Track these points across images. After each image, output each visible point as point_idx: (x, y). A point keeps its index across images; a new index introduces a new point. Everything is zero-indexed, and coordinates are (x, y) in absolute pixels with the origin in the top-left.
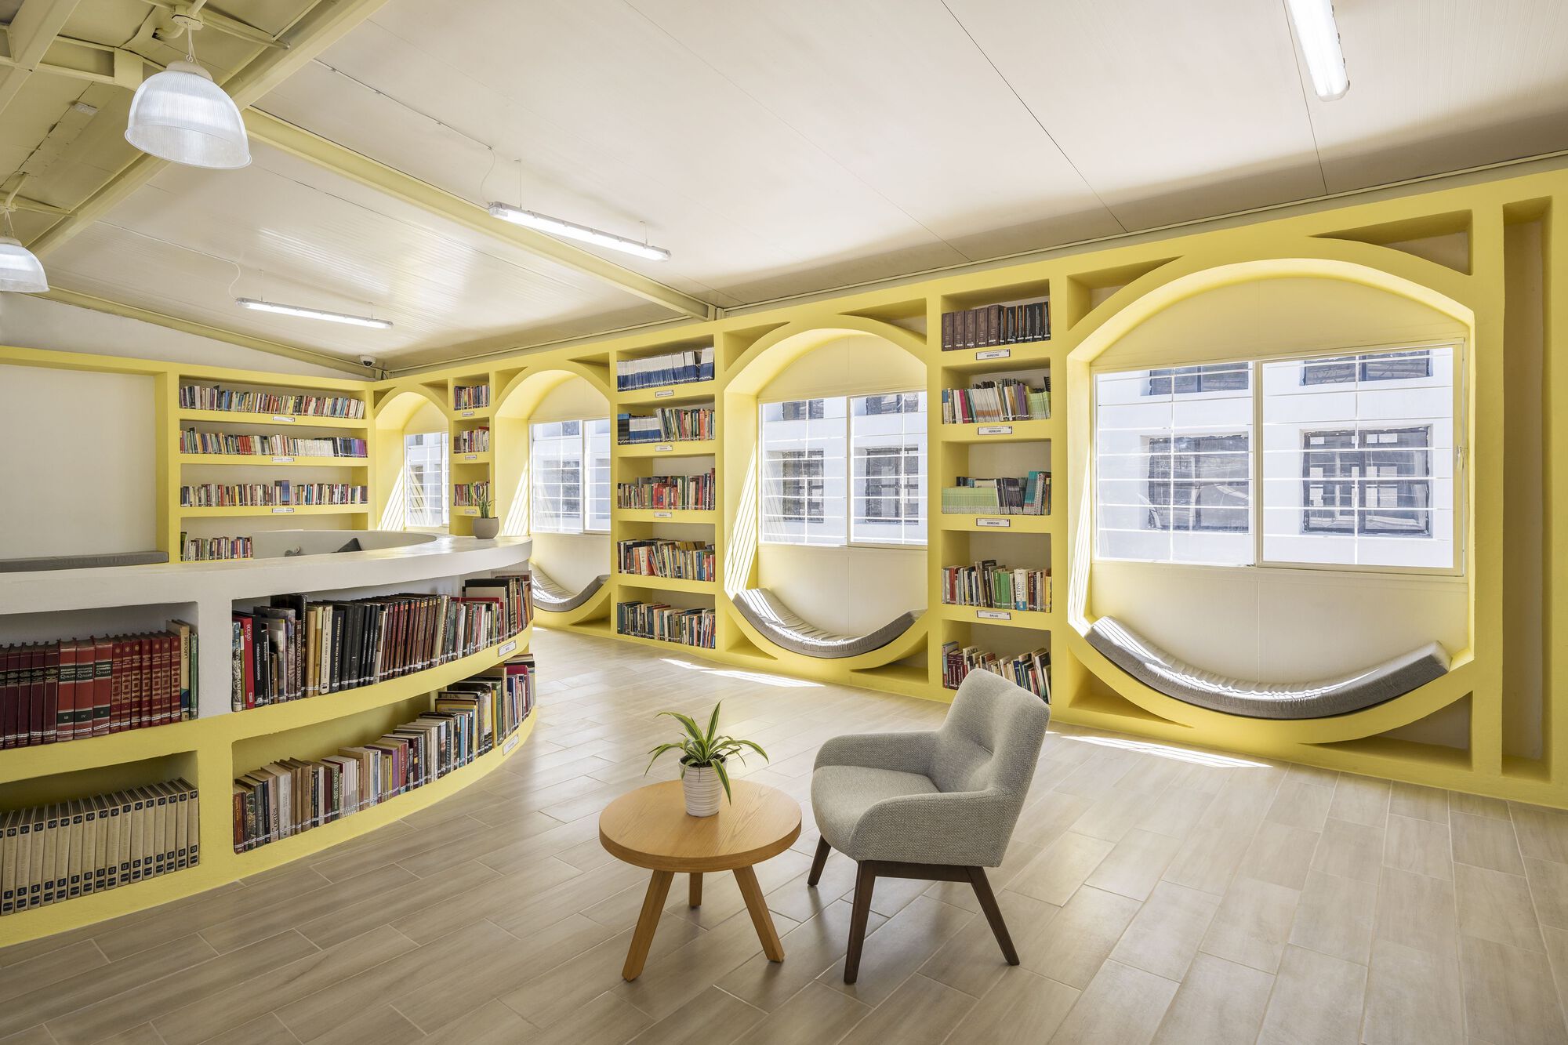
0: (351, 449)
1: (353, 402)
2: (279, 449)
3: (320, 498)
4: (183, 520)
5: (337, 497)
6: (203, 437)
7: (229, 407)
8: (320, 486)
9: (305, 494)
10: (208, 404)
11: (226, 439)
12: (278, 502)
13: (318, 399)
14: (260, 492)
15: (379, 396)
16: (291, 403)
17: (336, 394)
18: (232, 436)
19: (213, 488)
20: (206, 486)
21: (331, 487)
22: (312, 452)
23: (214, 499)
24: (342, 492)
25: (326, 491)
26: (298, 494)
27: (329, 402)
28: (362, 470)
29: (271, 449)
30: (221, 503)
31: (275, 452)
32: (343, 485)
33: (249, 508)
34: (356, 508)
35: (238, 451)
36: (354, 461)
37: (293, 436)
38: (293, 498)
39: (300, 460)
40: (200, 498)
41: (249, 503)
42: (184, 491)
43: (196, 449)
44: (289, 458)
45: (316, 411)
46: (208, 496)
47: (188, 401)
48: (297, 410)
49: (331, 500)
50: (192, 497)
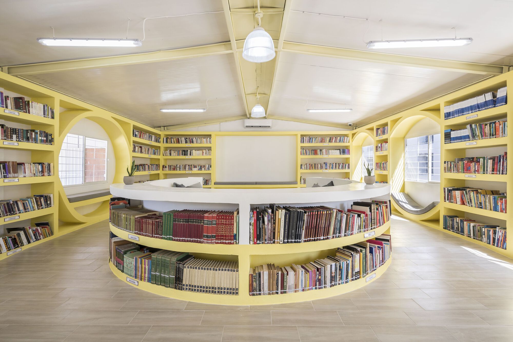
0: (345, 152)
1: (346, 138)
2: (325, 154)
3: (336, 168)
4: (301, 173)
5: (340, 167)
6: (306, 151)
7: (312, 142)
8: (336, 164)
9: (331, 166)
10: (307, 142)
11: (311, 151)
12: (324, 168)
13: (335, 138)
14: (319, 166)
15: (353, 135)
16: (328, 140)
17: (340, 136)
18: (313, 150)
19: (308, 165)
20: (306, 164)
21: (339, 164)
22: (333, 154)
23: (308, 168)
24: (342, 166)
25: (337, 165)
26: (330, 166)
27: (339, 138)
28: (348, 159)
29: (322, 153)
30: (310, 169)
31: (324, 154)
32: (342, 164)
33: (317, 170)
34: (346, 170)
35: (314, 154)
36: (346, 156)
37: (329, 149)
38: (328, 167)
39: (330, 156)
40: (305, 167)
41: (317, 169)
42: (301, 165)
43: (304, 154)
44: (327, 155)
45: (335, 141)
46: (307, 167)
47: (302, 141)
48: (330, 141)
49: (339, 168)
50: (303, 167)
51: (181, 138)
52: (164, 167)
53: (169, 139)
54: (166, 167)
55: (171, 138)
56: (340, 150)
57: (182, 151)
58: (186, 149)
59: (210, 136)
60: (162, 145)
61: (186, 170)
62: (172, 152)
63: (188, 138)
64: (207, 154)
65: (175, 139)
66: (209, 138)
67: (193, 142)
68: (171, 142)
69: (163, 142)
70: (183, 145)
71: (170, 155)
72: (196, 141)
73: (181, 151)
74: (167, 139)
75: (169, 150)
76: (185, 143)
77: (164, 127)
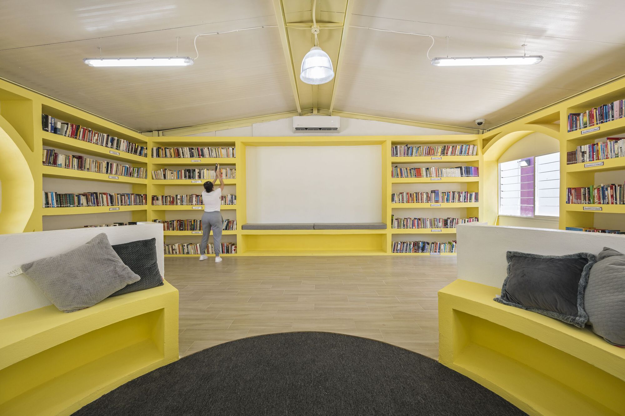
0: (470, 173)
1: (471, 147)
2: (434, 174)
3: (453, 199)
4: (393, 209)
5: (462, 199)
6: (401, 170)
7: (412, 154)
8: (454, 192)
9: (446, 197)
10: (403, 154)
11: (410, 170)
12: (433, 201)
13: (453, 147)
14: (425, 196)
15: (486, 141)
16: (440, 150)
17: (462, 143)
18: (413, 169)
19: (405, 194)
20: (402, 193)
21: (459, 193)
22: (450, 175)
23: (405, 200)
24: (465, 196)
25: (457, 195)
26: (443, 197)
27: (459, 147)
28: (475, 184)
29: (430, 174)
31: (432, 175)
32: (465, 192)
33: (420, 203)
34: (473, 204)
35: (416, 176)
36: (472, 179)
37: (441, 167)
38: (440, 199)
39: (444, 179)
40: (399, 199)
41: (420, 201)
42: (393, 195)
43: (398, 175)
44: (439, 178)
45: (452, 153)
46: (403, 198)
47: (395, 153)
48: (443, 153)
49: (459, 200)
50: (396, 198)
51: (182, 148)
52: (154, 198)
53: (162, 150)
54: (158, 199)
55: (165, 148)
56: (461, 168)
57: (185, 171)
58: (191, 168)
59: (233, 144)
60: (151, 161)
61: (192, 205)
62: (168, 173)
63: (194, 148)
64: (229, 175)
65: (172, 151)
66: (231, 149)
67: (203, 155)
68: (166, 156)
69: (152, 156)
70: (187, 160)
71: (165, 178)
72: (208, 153)
73: (183, 171)
74: (158, 149)
75: (162, 170)
76: (191, 157)
77: (158, 131)
